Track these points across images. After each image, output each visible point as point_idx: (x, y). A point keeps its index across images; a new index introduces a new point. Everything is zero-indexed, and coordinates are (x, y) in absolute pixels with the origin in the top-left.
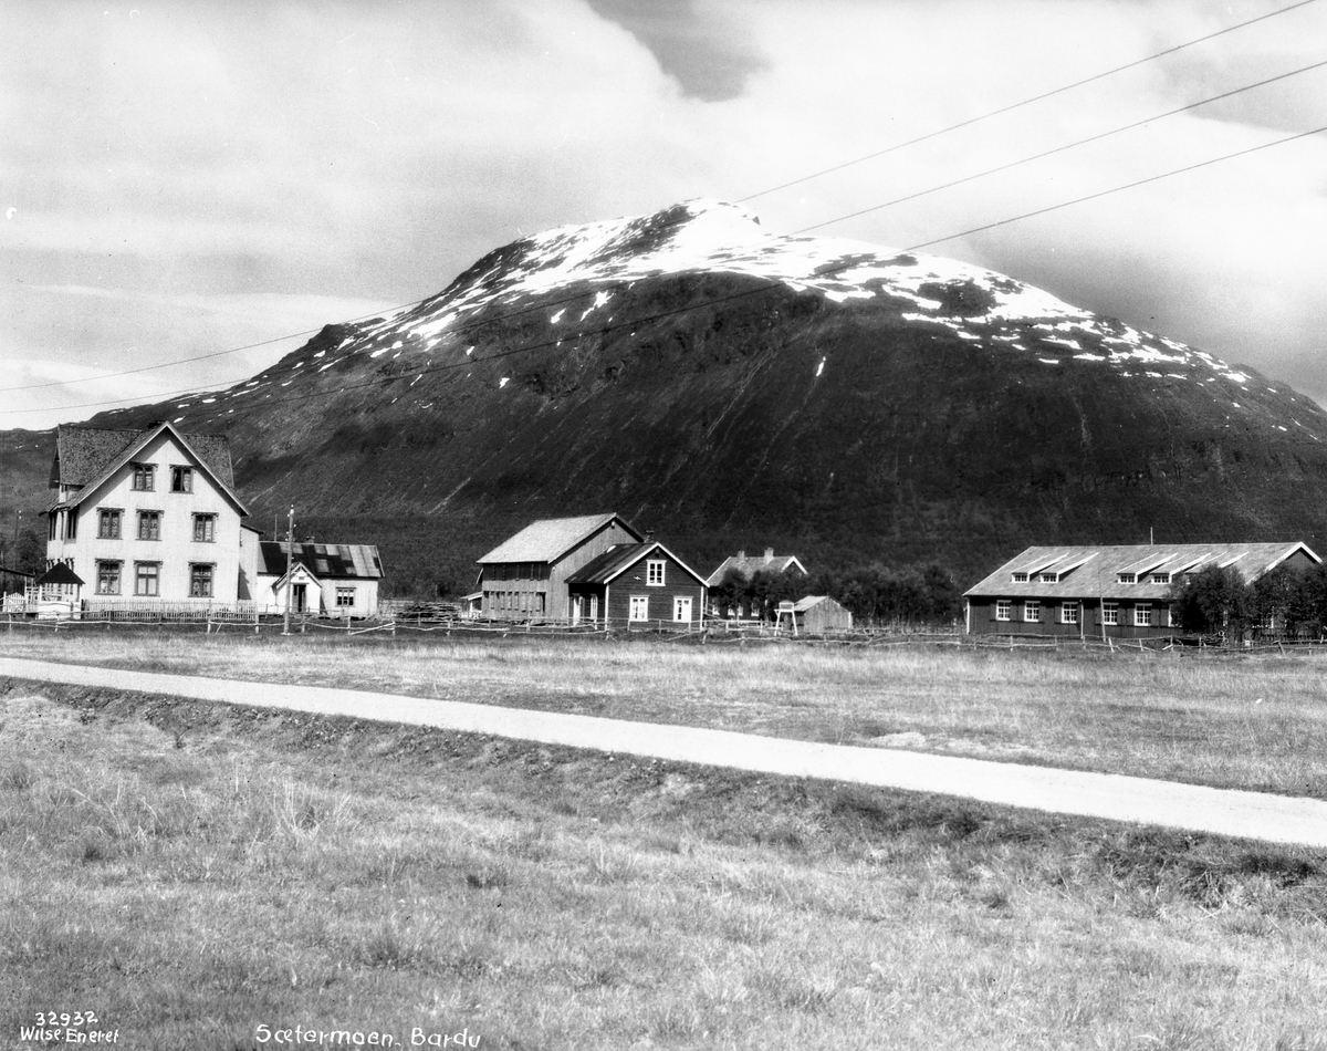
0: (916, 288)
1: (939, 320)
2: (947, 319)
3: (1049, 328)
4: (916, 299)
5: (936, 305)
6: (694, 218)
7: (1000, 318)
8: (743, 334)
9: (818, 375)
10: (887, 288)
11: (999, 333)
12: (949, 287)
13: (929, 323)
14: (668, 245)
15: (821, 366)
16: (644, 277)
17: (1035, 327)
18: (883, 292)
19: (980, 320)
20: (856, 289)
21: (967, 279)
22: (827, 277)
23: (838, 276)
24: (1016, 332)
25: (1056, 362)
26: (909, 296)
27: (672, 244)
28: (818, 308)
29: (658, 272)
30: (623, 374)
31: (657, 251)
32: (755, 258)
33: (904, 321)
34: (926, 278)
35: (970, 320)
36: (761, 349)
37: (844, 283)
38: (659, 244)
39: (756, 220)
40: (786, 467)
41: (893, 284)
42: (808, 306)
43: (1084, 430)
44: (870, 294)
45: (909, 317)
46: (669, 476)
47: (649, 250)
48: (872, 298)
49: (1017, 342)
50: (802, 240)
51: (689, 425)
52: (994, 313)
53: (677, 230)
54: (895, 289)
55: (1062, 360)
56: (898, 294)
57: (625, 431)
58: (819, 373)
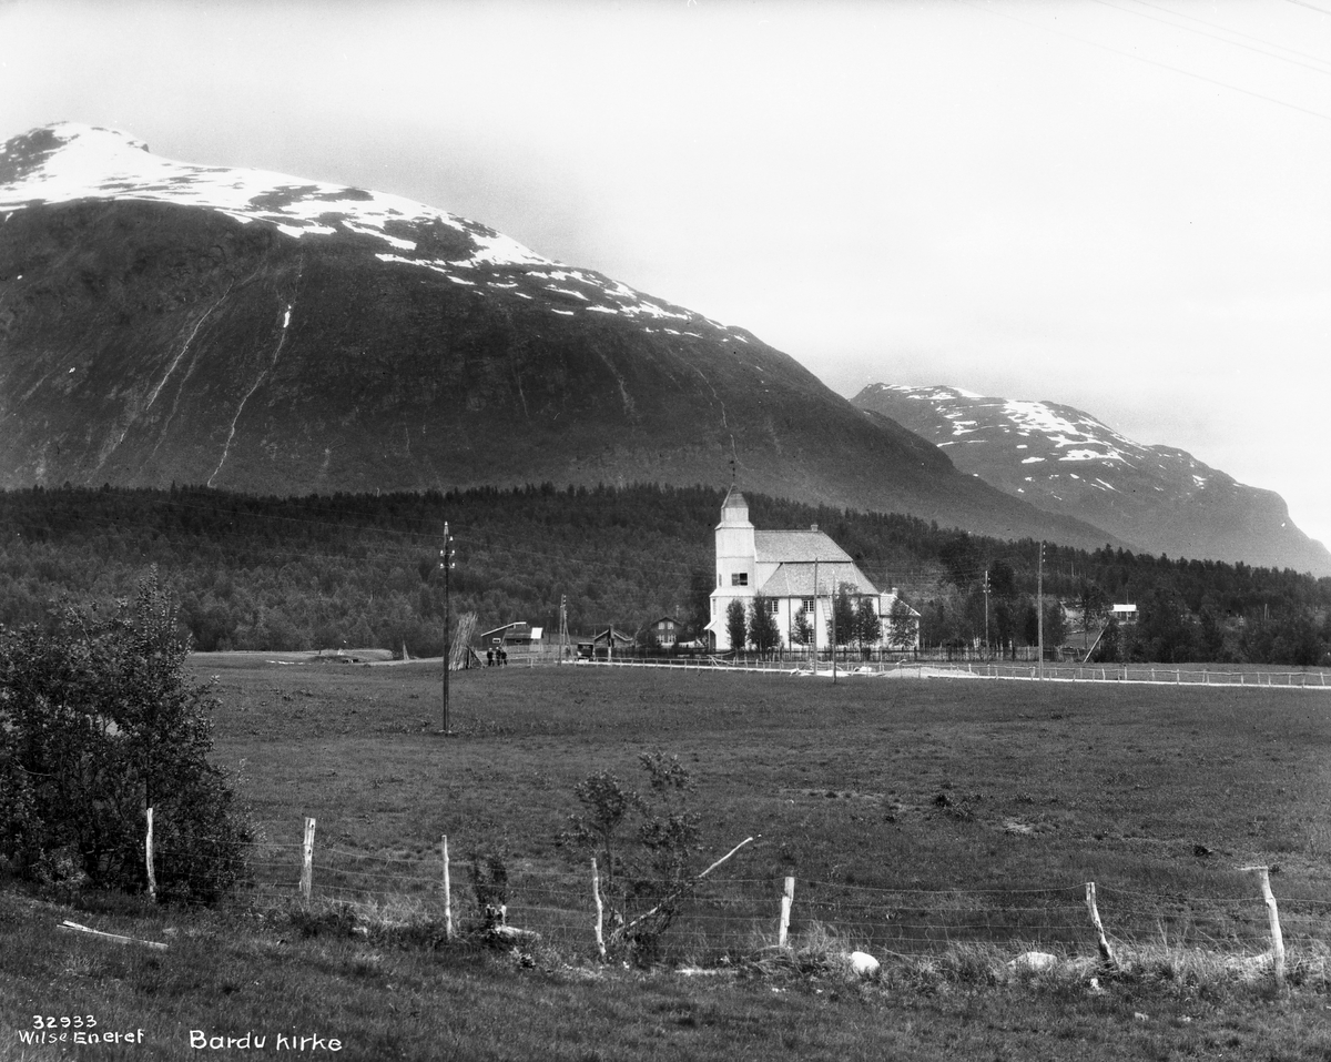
0: (382, 226)
1: (418, 262)
2: (429, 262)
3: (543, 275)
4: (387, 238)
5: (410, 245)
6: (65, 143)
7: (485, 262)
8: (177, 275)
9: (285, 326)
10: (347, 224)
11: (495, 280)
12: (419, 225)
13: (410, 265)
14: (36, 174)
15: (287, 315)
16: (24, 207)
17: (529, 274)
18: (345, 228)
19: (465, 264)
20: (312, 224)
21: (433, 217)
22: (270, 210)
23: (284, 209)
24: (512, 279)
25: (571, 313)
26: (376, 234)
27: (42, 172)
28: (270, 245)
29: (40, 201)
30: (12, 328)
31: (24, 180)
32: (166, 188)
33: (380, 261)
34: (387, 214)
35: (455, 264)
36: (204, 295)
37: (295, 217)
38: (24, 173)
39: (145, 148)
40: (264, 442)
41: (353, 220)
42: (258, 242)
43: (624, 394)
44: (329, 231)
45: (386, 258)
46: (103, 457)
47: (12, 180)
48: (333, 234)
49: (517, 289)
50: (214, 170)
51: (120, 391)
52: (479, 257)
53: (46, 157)
54: (358, 226)
55: (576, 312)
56: (363, 231)
57: (30, 400)
58: (286, 324)
